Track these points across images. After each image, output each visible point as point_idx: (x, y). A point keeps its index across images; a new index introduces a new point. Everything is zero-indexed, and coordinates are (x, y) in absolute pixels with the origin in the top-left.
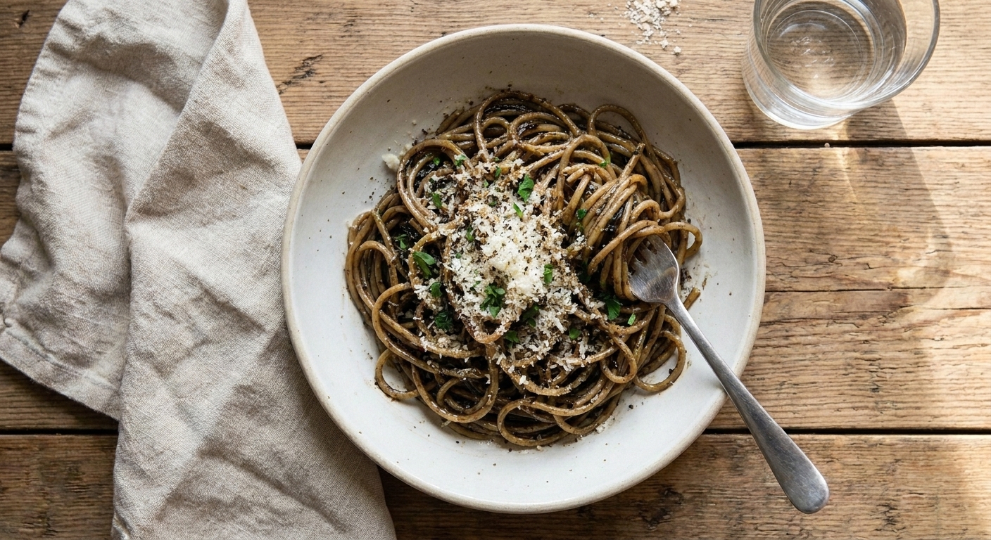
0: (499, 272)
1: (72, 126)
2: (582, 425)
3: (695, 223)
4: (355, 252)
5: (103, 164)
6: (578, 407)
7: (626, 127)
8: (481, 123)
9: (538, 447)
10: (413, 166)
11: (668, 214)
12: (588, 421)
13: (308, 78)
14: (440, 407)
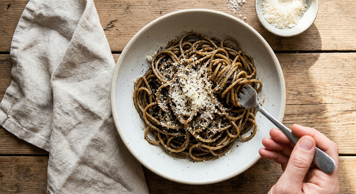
0: (189, 98)
1: (31, 46)
2: (220, 153)
3: (260, 80)
4: (137, 91)
5: (42, 59)
6: (218, 146)
7: (234, 45)
8: (182, 44)
9: (204, 161)
10: (157, 60)
11: (250, 76)
12: (222, 152)
13: (112, 28)
14: (168, 147)
